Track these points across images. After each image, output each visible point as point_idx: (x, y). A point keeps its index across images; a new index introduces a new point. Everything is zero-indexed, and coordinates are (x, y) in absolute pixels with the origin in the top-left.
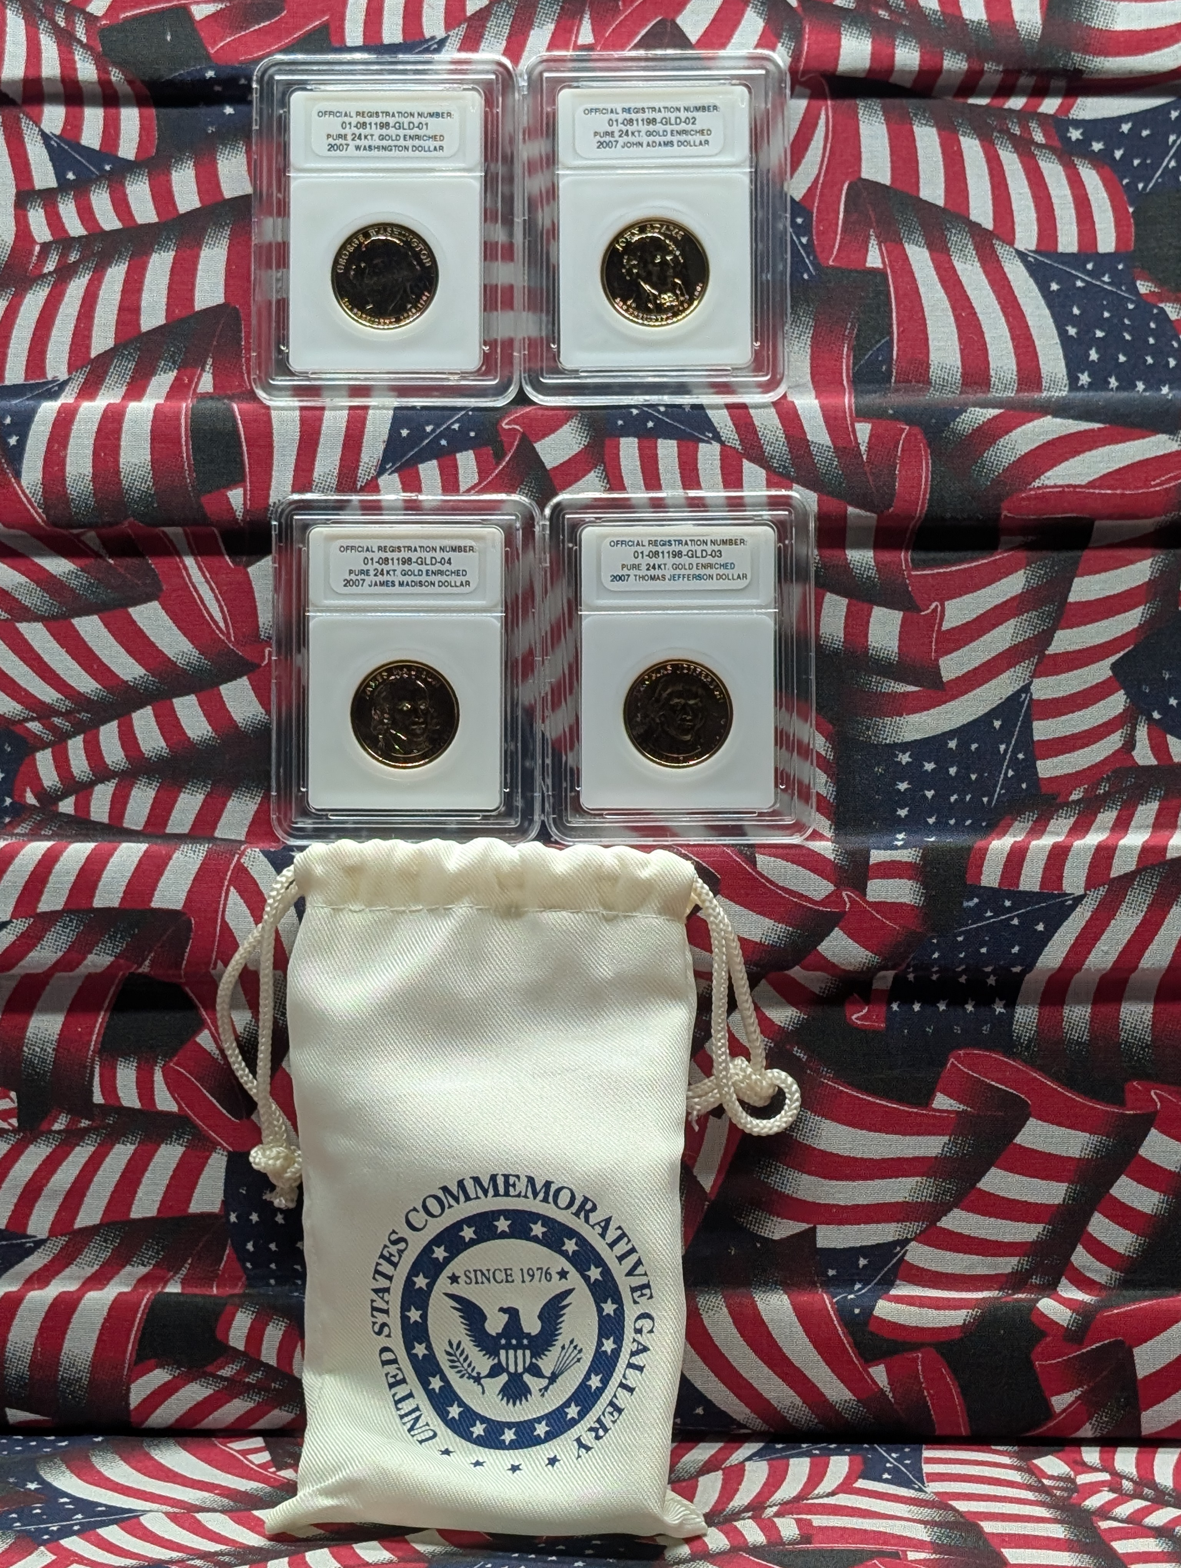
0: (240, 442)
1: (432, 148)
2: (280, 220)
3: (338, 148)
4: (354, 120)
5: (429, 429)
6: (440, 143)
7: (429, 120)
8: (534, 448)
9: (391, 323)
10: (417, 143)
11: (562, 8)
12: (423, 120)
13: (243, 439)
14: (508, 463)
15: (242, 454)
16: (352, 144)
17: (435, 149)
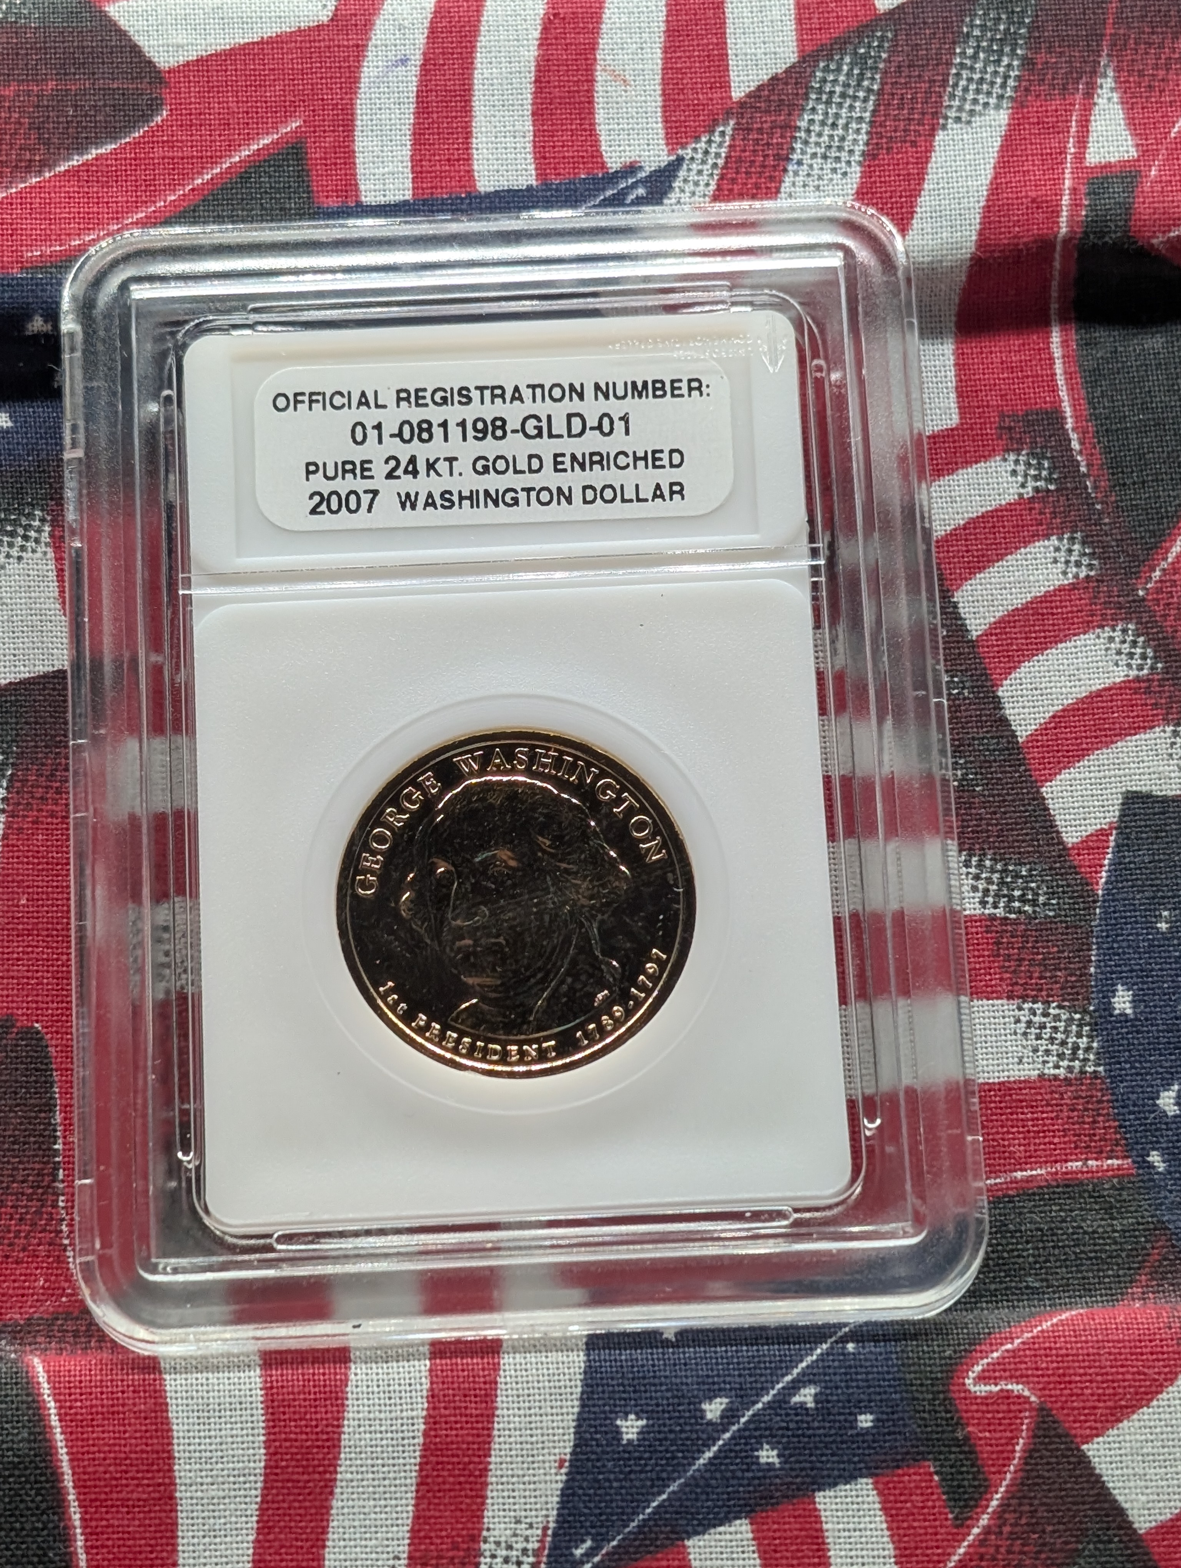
0: (59, 1495)
1: (647, 492)
2: (159, 744)
3: (344, 503)
4: (392, 418)
5: (713, 1409)
6: (675, 475)
7: (630, 405)
8: (1084, 1462)
9: (542, 1056)
10: (597, 477)
11: (1028, 63)
12: (615, 408)
13: (68, 1481)
14: (999, 1515)
15: (67, 1538)
16: (390, 491)
17: (658, 493)
